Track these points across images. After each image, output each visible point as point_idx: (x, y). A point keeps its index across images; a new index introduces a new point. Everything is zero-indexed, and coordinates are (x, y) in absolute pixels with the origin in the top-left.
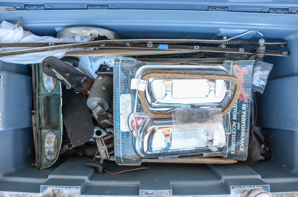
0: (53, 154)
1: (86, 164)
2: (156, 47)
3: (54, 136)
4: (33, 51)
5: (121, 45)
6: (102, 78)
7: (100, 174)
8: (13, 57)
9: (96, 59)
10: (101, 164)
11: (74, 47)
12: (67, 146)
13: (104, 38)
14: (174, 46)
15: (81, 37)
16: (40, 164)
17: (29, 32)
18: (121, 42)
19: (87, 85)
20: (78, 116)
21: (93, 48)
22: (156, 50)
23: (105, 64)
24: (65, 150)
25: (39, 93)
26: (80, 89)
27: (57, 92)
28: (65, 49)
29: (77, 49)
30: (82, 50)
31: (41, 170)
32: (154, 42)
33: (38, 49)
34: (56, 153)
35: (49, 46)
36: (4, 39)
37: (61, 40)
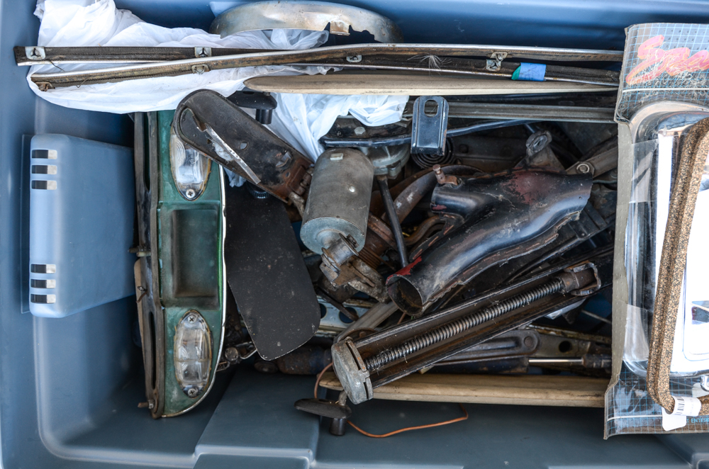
0: (200, 378)
1: (298, 408)
2: (511, 71)
3: (203, 326)
4: (147, 72)
5: (408, 62)
6: (341, 158)
7: (337, 435)
8: (87, 91)
9: (324, 102)
10: (341, 408)
11: (273, 64)
12: (237, 352)
13: (366, 37)
14: (563, 69)
15: (290, 34)
16: (161, 405)
17: (130, 12)
18: (415, 51)
19: (292, 177)
20: (269, 266)
21: (325, 67)
22: (509, 79)
23: (349, 117)
24: (229, 363)
25: (158, 201)
26: (274, 187)
27: (211, 197)
28: (242, 70)
29: (281, 70)
30: (292, 74)
31: (164, 420)
32: (510, 55)
33: (162, 67)
34: (208, 375)
35: (195, 57)
36: (59, 36)
37: (230, 41)
